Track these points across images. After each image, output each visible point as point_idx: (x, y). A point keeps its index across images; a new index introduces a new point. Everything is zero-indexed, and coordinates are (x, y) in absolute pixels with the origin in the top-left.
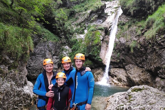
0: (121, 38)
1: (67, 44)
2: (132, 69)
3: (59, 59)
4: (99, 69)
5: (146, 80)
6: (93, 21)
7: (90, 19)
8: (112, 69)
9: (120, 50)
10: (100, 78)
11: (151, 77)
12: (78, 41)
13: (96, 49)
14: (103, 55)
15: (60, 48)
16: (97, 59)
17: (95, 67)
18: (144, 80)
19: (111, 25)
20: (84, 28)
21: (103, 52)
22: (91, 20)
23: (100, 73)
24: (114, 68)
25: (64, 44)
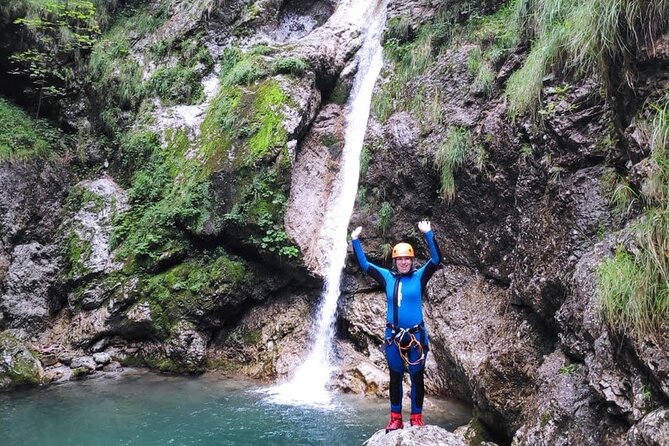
0: (396, 116)
1: (106, 164)
2: (459, 296)
3: (60, 258)
4: (290, 304)
5: (515, 364)
6: (253, 25)
7: (233, 15)
8: (357, 297)
9: (393, 185)
10: (287, 358)
11: (536, 343)
12: (165, 145)
13: (262, 185)
14: (309, 217)
15: (66, 195)
16: (270, 245)
17: (266, 290)
18: (502, 364)
19: (357, 42)
20: (199, 66)
21: (304, 200)
22: (239, 22)
23: (291, 329)
24: (367, 292)
25: (88, 167)
